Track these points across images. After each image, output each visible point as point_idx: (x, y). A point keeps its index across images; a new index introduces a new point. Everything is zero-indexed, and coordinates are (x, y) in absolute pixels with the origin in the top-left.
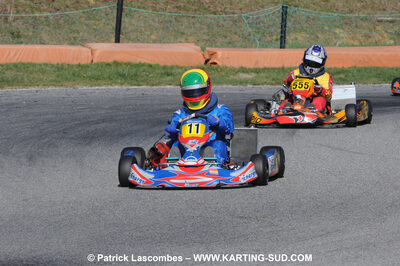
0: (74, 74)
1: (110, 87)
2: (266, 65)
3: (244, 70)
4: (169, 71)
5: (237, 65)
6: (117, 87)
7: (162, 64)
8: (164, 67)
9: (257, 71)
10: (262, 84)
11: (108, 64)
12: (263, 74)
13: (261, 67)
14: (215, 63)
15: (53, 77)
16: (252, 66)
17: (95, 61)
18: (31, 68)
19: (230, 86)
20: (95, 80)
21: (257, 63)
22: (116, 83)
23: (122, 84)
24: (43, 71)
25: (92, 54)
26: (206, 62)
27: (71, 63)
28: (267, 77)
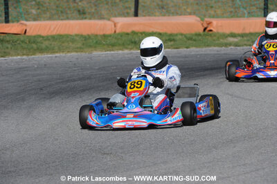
0: (97, 42)
1: (120, 52)
2: (252, 31)
3: (233, 35)
4: (172, 38)
5: (227, 32)
6: (126, 51)
7: (169, 32)
8: (171, 35)
9: (242, 35)
10: (243, 46)
11: (128, 34)
12: (245, 38)
13: (247, 32)
14: (211, 31)
15: (80, 45)
16: (240, 31)
17: (117, 32)
18: (64, 39)
19: (216, 48)
20: (112, 46)
21: (244, 29)
22: (127, 48)
23: (131, 49)
24: (73, 41)
25: (115, 26)
26: (205, 29)
27: (98, 33)
28: (248, 40)
